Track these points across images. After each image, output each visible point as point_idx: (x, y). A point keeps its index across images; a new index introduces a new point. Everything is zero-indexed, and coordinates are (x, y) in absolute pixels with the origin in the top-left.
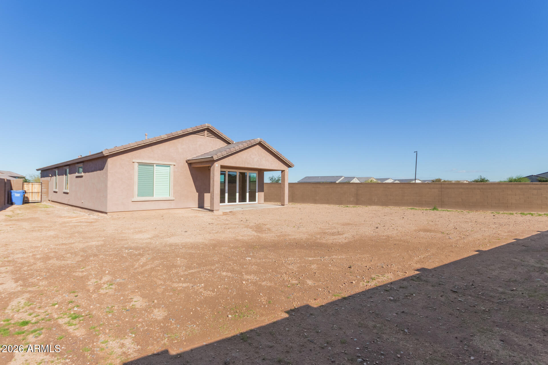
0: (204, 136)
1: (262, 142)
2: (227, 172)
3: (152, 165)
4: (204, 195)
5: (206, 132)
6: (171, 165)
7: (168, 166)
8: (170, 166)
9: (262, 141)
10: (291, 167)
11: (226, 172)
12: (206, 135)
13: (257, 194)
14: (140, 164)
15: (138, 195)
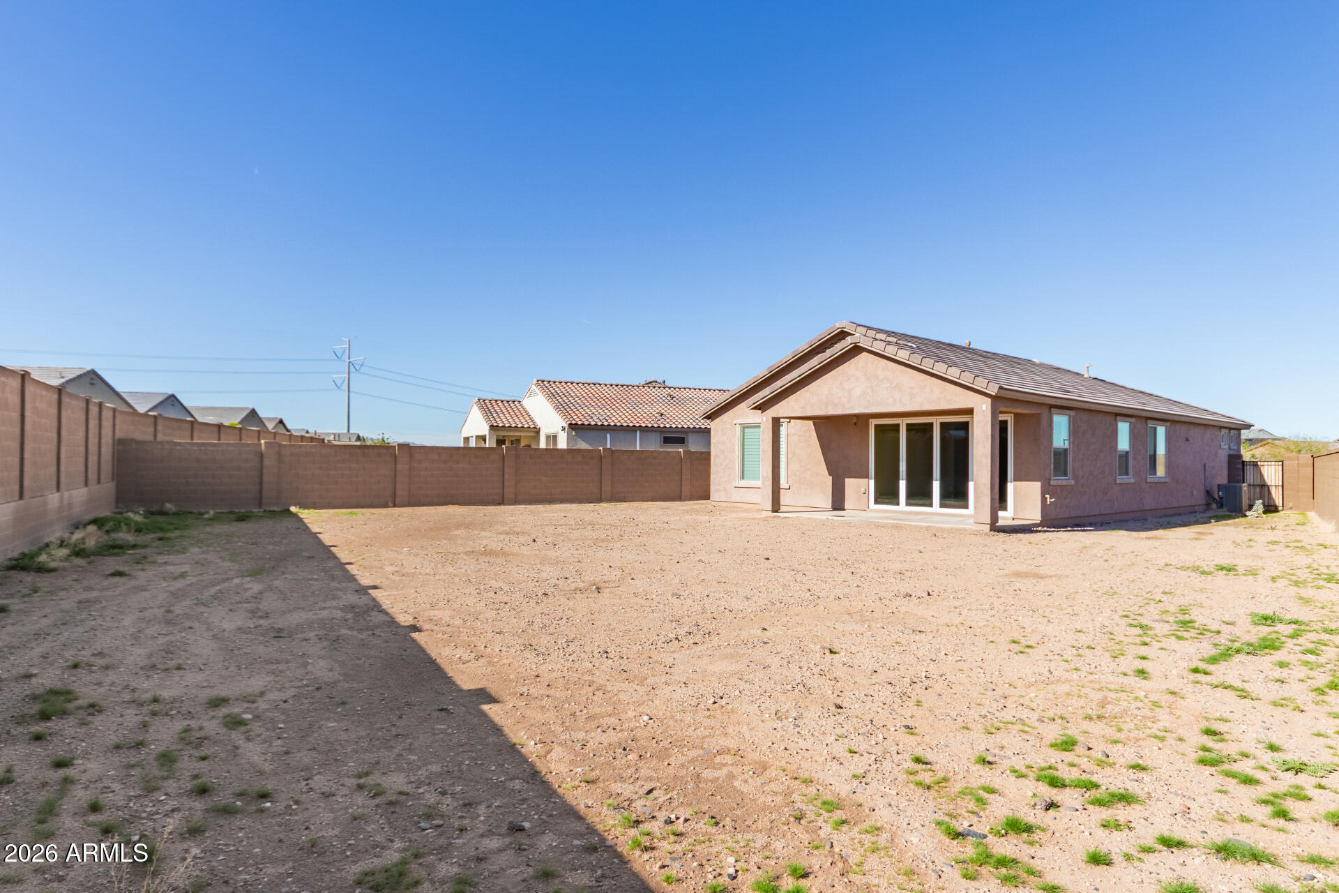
4: (845, 482)
14: (744, 426)
15: (743, 477)
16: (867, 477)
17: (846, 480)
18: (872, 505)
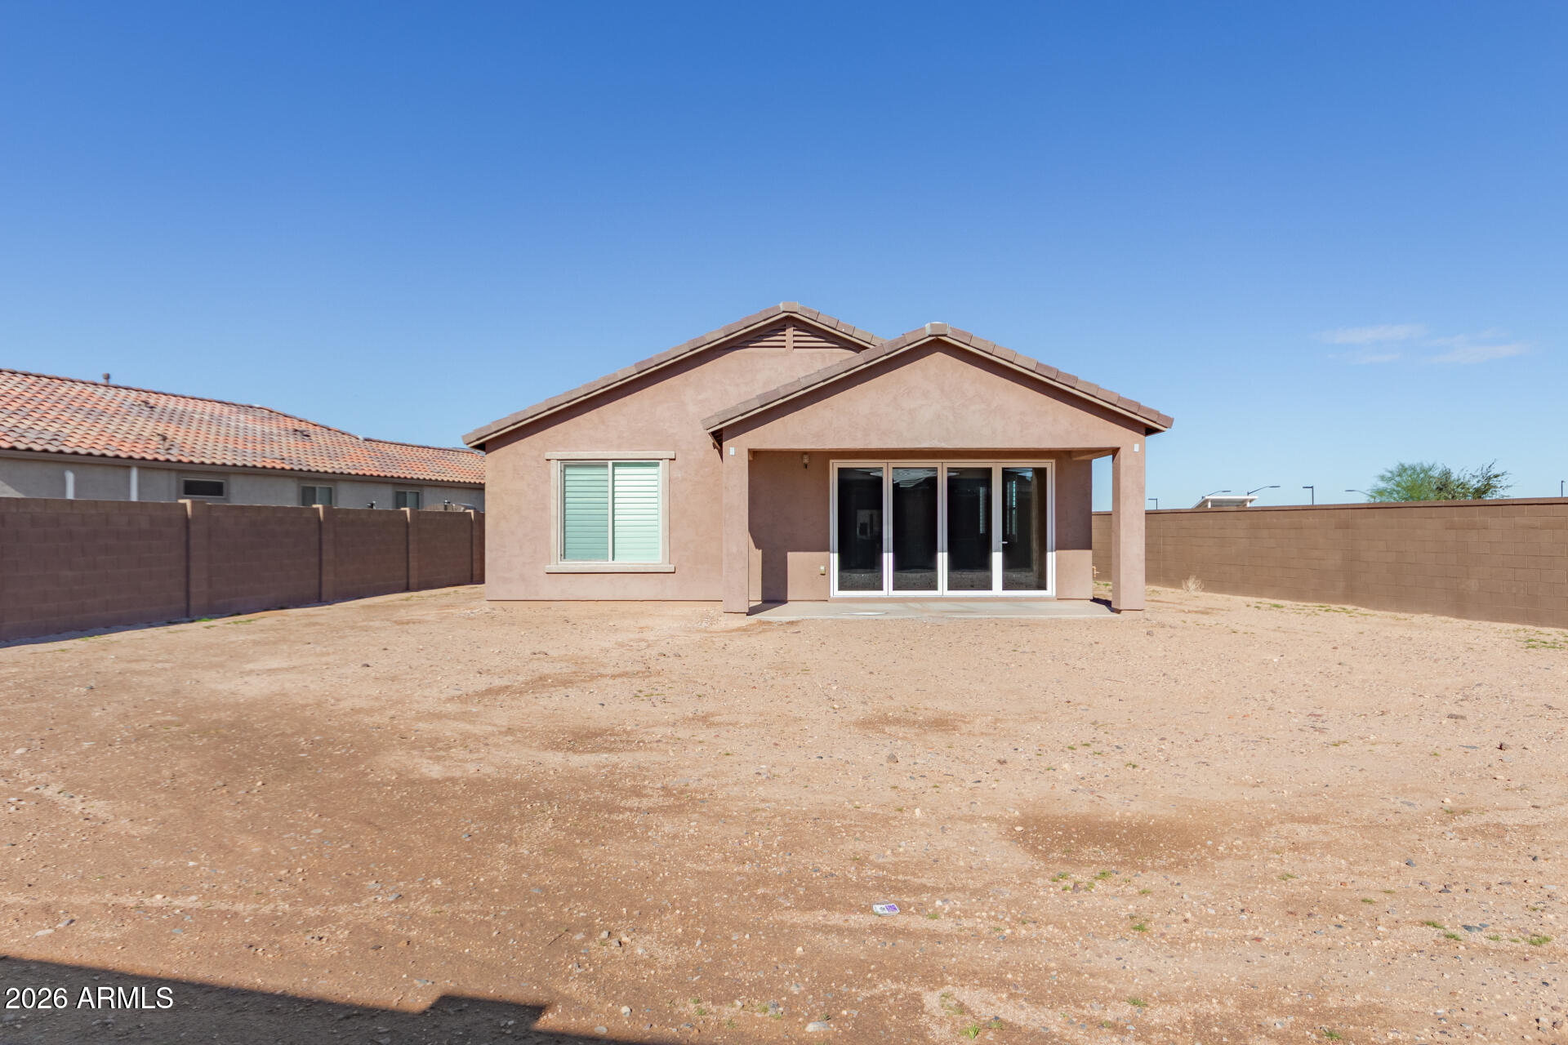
0: (784, 347)
1: (945, 335)
2: (891, 471)
3: (600, 464)
4: (786, 557)
5: (790, 332)
6: (661, 459)
7: (651, 463)
8: (658, 463)
9: (949, 332)
10: (1156, 431)
11: (885, 470)
12: (789, 343)
13: (1051, 557)
14: (568, 464)
15: (564, 556)
16: (826, 549)
17: (789, 554)
18: (835, 592)
